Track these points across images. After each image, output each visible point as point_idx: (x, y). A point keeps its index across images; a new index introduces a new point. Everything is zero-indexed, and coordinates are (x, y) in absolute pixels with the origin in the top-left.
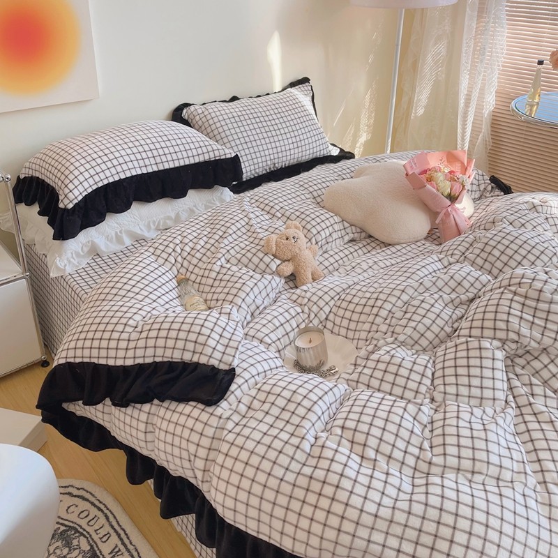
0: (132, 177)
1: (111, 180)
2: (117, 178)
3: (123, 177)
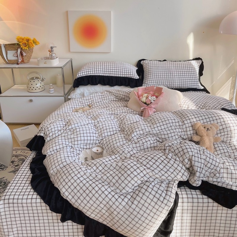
0: (99, 76)
1: (92, 75)
2: (94, 75)
3: (96, 75)
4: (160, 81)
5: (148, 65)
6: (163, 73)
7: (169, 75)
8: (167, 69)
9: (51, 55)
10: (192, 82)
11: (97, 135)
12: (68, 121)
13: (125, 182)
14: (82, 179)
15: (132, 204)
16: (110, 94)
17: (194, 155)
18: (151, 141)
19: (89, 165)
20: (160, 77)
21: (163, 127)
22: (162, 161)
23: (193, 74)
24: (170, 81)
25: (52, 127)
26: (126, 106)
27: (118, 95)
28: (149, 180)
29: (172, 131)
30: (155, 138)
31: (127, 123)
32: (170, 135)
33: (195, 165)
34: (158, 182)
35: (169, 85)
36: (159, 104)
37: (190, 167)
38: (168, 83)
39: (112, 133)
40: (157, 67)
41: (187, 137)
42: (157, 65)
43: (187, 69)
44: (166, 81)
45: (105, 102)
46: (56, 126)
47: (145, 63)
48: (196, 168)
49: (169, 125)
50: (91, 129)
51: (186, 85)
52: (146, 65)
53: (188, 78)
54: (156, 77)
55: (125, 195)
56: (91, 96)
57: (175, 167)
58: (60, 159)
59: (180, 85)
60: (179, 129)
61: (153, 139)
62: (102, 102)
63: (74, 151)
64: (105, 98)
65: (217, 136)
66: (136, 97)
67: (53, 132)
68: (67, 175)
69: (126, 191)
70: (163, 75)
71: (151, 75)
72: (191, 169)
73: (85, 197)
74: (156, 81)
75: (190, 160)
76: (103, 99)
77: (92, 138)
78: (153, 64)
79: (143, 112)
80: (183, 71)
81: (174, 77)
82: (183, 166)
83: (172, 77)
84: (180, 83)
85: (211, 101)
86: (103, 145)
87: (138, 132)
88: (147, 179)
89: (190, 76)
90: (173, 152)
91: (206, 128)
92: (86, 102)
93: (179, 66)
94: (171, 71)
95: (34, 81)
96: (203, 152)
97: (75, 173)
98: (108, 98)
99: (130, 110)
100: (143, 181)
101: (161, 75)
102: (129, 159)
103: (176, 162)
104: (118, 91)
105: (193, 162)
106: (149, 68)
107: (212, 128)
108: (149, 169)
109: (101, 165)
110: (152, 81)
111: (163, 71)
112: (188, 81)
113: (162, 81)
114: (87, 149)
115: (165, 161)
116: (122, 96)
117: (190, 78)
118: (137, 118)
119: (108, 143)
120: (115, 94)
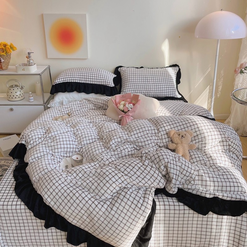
4: (138, 89)
5: (125, 72)
6: (141, 80)
7: (147, 83)
8: (144, 76)
9: (29, 62)
10: (170, 91)
11: (76, 143)
12: (47, 128)
13: (104, 189)
14: (63, 185)
15: (111, 210)
16: (89, 103)
17: (169, 161)
18: (128, 149)
19: (69, 172)
20: (137, 85)
21: (139, 135)
22: (138, 168)
23: (170, 82)
24: (148, 89)
25: (33, 135)
26: (105, 115)
27: (96, 103)
28: (127, 186)
29: (148, 139)
30: (132, 146)
31: (105, 131)
32: (147, 143)
33: (170, 172)
34: (136, 189)
35: (146, 94)
36: (137, 112)
37: (166, 174)
38: (146, 91)
39: (91, 141)
40: (134, 75)
41: (163, 145)
42: (134, 73)
43: (164, 76)
44: (144, 89)
45: (83, 110)
46: (36, 134)
47: (122, 70)
48: (171, 175)
49: (145, 133)
50: (70, 137)
51: (164, 94)
52: (123, 72)
53: (165, 86)
54: (133, 85)
55: (104, 202)
56: (70, 104)
57: (151, 174)
58: (41, 167)
59: (158, 94)
60: (155, 137)
61: (130, 147)
62: (81, 111)
63: (55, 158)
64: (84, 107)
65: (191, 143)
66: (114, 105)
67: (34, 140)
68: (49, 181)
69: (105, 197)
70: (141, 82)
71: (129, 83)
72: (167, 176)
73: (67, 203)
74: (134, 89)
75: (166, 167)
76: (82, 107)
77: (72, 146)
78: (130, 71)
79: (121, 120)
80: (160, 78)
81: (151, 85)
82: (160, 173)
83: (149, 85)
84: (158, 91)
85: (188, 110)
86: (83, 153)
87: (116, 140)
88: (125, 186)
89: (167, 84)
90: (149, 159)
91: (181, 135)
92: (65, 110)
93: (156, 73)
94: (148, 78)
95: (13, 89)
96: (179, 160)
97: (56, 180)
98: (86, 106)
99: (109, 119)
100: (122, 188)
101: (139, 82)
102: (107, 166)
103: (152, 169)
104: (96, 99)
105: (169, 169)
106: (127, 75)
107: (186, 135)
108: (127, 175)
109: (81, 172)
110: (130, 90)
111: (140, 78)
112: (166, 89)
113: (140, 89)
114: (67, 157)
115: (141, 168)
116: (100, 104)
117: (167, 86)
118: (115, 126)
119: (88, 151)
120: (93, 102)
